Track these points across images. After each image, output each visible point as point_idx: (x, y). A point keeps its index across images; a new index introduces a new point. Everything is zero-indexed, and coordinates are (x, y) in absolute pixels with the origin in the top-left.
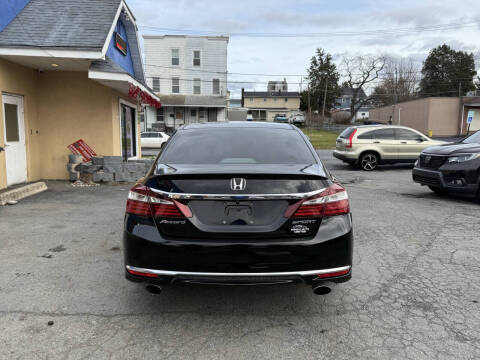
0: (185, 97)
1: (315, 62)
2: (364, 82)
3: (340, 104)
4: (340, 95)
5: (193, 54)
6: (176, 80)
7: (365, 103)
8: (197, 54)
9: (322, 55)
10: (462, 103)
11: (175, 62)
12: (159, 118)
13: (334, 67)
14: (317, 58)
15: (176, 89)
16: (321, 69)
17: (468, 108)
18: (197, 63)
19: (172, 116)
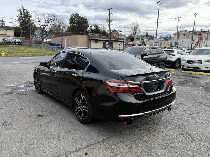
1: (21, 13)
2: (46, 25)
3: (35, 35)
4: (35, 30)
7: (48, 35)
9: (24, 10)
10: (88, 38)
13: (30, 17)
14: (22, 11)
16: (24, 17)
17: (91, 40)
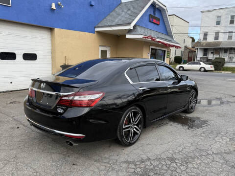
0: (221, 42)
5: (230, 17)
6: (217, 33)
8: (232, 17)
11: (218, 23)
12: (205, 54)
15: (216, 38)
18: (232, 22)
19: (212, 53)
